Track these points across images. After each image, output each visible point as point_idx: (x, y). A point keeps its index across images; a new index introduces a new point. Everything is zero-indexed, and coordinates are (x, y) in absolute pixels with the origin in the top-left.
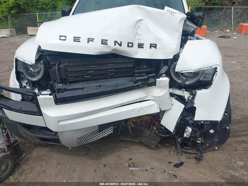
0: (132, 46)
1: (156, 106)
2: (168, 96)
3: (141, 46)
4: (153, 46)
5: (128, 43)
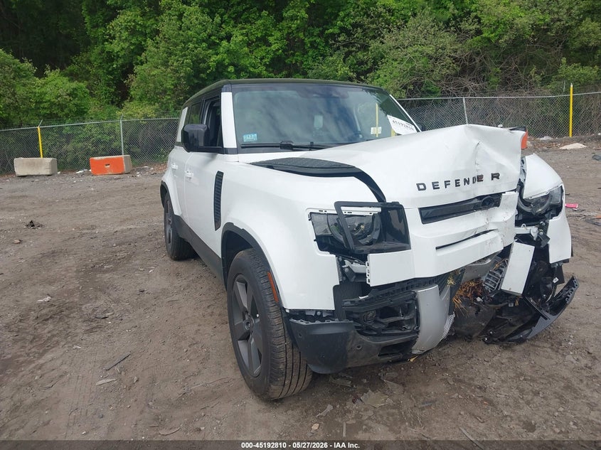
1: (500, 239)
4: (495, 176)
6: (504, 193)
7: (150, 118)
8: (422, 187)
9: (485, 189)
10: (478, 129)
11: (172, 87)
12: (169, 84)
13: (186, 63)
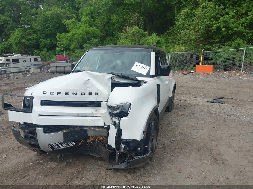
0: (85, 94)
1: (102, 121)
2: (108, 115)
3: (90, 94)
4: (96, 94)
5: (81, 93)
6: (102, 101)
7: (182, 52)
8: (45, 93)
9: (93, 98)
10: (90, 73)
11: (194, 39)
12: (193, 38)
13: (202, 28)
